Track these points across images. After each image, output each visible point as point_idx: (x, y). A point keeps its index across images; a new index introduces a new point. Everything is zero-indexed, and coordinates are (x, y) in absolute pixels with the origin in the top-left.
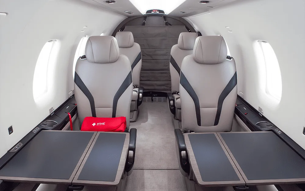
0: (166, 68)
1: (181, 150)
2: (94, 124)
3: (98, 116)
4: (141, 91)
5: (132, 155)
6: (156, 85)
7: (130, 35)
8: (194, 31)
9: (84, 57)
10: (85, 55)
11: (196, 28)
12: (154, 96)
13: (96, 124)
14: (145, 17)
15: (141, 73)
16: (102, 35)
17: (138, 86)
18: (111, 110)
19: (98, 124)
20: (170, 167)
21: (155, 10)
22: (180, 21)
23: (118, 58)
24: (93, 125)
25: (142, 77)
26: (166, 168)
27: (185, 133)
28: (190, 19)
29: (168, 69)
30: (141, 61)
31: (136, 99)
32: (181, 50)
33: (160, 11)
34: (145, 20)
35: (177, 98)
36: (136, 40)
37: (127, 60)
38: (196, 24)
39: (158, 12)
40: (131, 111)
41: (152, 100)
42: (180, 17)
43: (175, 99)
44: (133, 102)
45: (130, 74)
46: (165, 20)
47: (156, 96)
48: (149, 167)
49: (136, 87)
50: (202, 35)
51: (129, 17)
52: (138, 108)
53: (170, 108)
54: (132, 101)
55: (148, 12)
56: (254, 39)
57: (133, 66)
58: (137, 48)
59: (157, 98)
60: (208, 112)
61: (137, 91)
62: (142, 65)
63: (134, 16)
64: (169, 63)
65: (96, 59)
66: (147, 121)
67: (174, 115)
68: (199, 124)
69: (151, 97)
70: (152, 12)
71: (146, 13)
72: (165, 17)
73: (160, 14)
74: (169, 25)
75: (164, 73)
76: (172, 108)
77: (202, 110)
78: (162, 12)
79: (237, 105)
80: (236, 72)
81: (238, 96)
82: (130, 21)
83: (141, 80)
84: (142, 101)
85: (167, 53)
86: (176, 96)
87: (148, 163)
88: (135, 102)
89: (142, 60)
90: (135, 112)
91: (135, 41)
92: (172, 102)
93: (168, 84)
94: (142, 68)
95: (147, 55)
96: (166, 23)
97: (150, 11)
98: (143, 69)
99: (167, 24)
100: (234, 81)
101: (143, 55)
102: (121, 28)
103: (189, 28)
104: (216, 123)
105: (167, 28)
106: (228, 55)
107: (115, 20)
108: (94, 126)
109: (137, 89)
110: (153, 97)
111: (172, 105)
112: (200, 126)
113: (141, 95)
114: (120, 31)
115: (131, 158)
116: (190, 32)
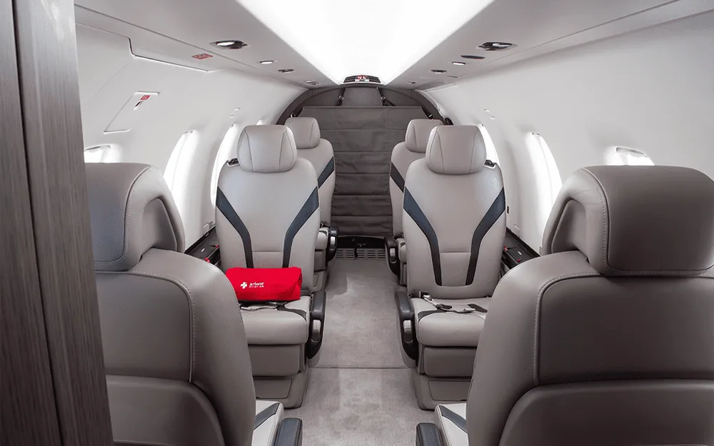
0: (385, 190)
1: (403, 319)
2: (244, 285)
3: (256, 266)
4: (334, 232)
5: (319, 328)
6: (363, 224)
7: (312, 125)
8: (439, 117)
9: (234, 162)
10: (236, 157)
11: (442, 112)
12: (359, 247)
13: (248, 285)
14: (342, 89)
15: (333, 200)
16: (260, 123)
17: (329, 225)
18: (280, 255)
19: (251, 284)
20: (388, 364)
21: (362, 76)
22: (411, 97)
23: (295, 163)
24: (242, 285)
25: (335, 207)
26: (380, 365)
27: (412, 297)
28: (432, 94)
29: (388, 193)
30: (333, 174)
31: (324, 247)
32: (412, 153)
33: (372, 78)
34: (342, 96)
35: (403, 244)
36: (325, 134)
37: (310, 169)
38: (442, 104)
39: (368, 80)
40: (316, 271)
41: (356, 255)
42: (411, 90)
43: (400, 245)
44: (317, 253)
45: (315, 193)
46: (382, 96)
47: (363, 247)
48: (349, 364)
49: (324, 226)
50: (452, 124)
51: (311, 89)
52: (326, 265)
53: (389, 263)
54: (316, 250)
55: (348, 79)
56: (525, 129)
57: (321, 180)
58: (326, 150)
59: (366, 250)
60: (455, 259)
61: (325, 232)
62: (336, 185)
63: (320, 88)
64: (389, 178)
65: (255, 166)
66: (345, 291)
67: (396, 276)
68: (439, 282)
69: (353, 249)
70: (357, 81)
71: (345, 82)
72: (382, 90)
73: (373, 83)
74: (389, 104)
75: (380, 200)
76: (393, 262)
77: (444, 256)
78: (376, 79)
79: (508, 249)
80: (503, 188)
81: (508, 231)
82: (313, 97)
83: (333, 214)
84: (335, 251)
85: (385, 160)
86: (400, 241)
87: (346, 358)
88: (321, 253)
89: (336, 173)
90: (323, 272)
91: (321, 137)
92: (392, 251)
93: (387, 222)
94: (335, 190)
95: (345, 163)
96: (384, 101)
97: (353, 78)
98: (337, 193)
99: (385, 103)
100: (499, 205)
101: (337, 164)
102: (294, 110)
103: (429, 112)
104: (469, 281)
105: (387, 111)
106: (488, 159)
107: (283, 95)
108: (244, 288)
109: (326, 229)
110: (358, 249)
111: (393, 257)
112: (441, 285)
113: (333, 239)
114: (293, 116)
115: (316, 334)
116: (431, 118)
